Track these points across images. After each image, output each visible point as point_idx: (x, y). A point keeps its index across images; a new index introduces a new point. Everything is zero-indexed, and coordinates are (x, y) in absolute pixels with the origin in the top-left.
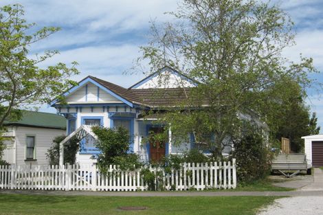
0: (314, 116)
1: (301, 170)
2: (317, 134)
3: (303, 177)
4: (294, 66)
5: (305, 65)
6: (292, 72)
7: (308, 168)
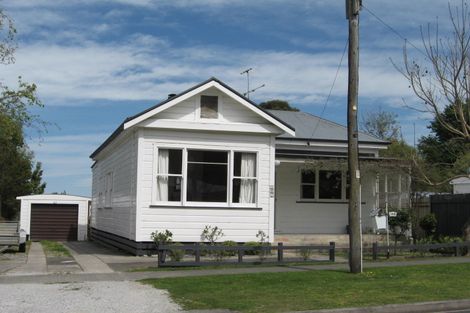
0: (38, 167)
1: (10, 246)
2: (41, 193)
3: (12, 256)
4: (9, 93)
5: (25, 94)
6: (5, 101)
7: (21, 242)
